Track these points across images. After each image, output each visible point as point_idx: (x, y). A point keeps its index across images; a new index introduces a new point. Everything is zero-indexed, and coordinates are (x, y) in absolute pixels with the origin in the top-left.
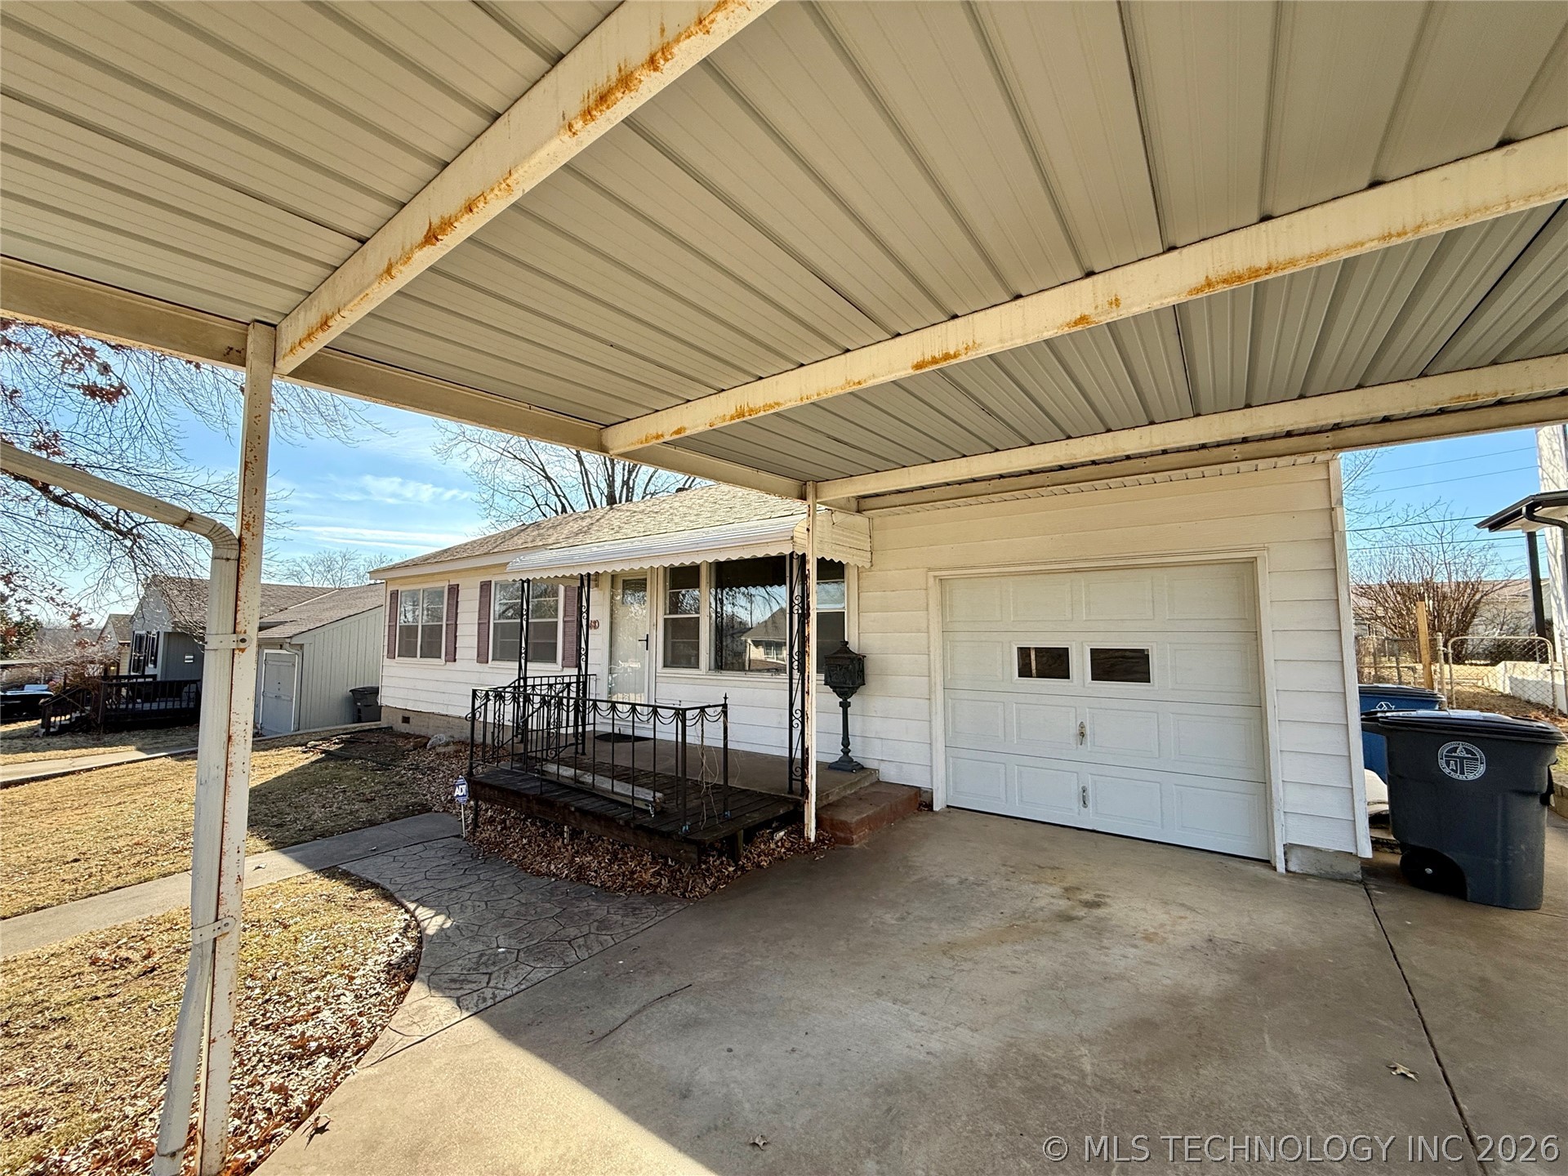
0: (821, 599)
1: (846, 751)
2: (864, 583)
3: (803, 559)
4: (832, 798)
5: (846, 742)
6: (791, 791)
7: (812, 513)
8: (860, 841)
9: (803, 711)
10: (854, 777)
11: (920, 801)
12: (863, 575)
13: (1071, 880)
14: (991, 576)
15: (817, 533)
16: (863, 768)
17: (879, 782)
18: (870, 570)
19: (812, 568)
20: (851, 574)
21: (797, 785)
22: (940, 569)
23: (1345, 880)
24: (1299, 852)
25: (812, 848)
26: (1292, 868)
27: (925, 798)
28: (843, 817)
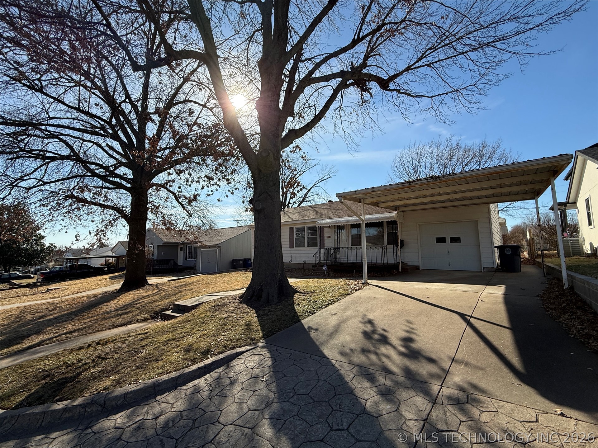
2: (402, 226)
7: (397, 213)
8: (409, 271)
14: (430, 224)
16: (404, 263)
17: (408, 265)
18: (404, 223)
22: (420, 223)
23: (493, 271)
24: (485, 268)
26: (485, 271)
27: (418, 267)
28: (405, 269)
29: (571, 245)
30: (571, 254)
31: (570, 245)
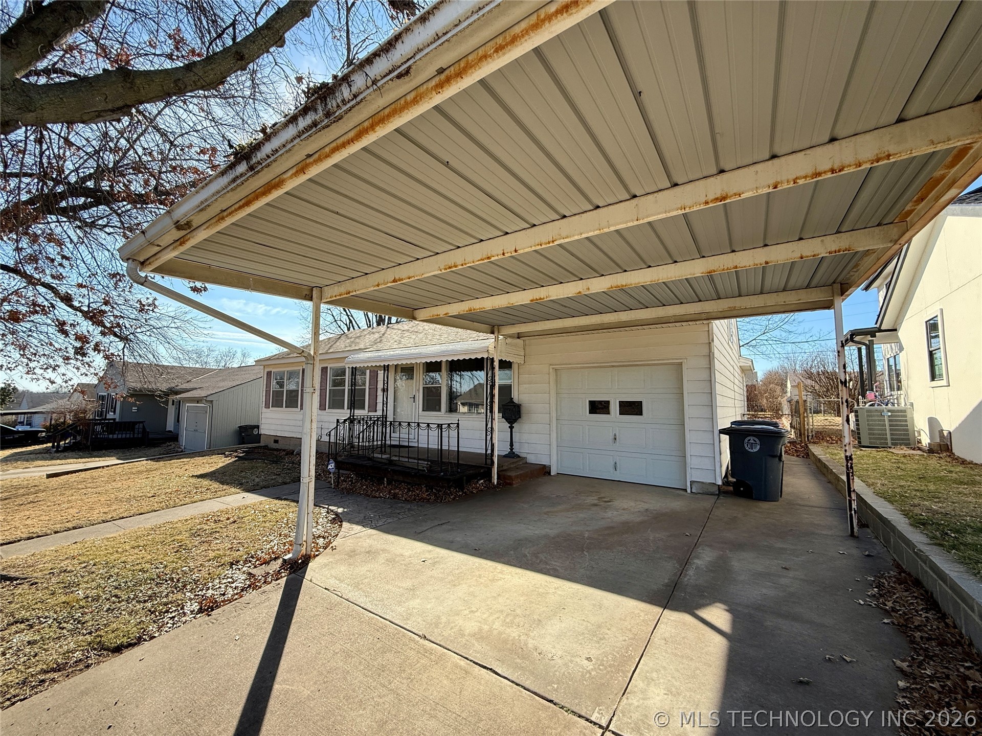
0: (500, 377)
1: (512, 449)
2: (521, 371)
3: (492, 360)
4: (505, 468)
5: (512, 445)
6: (486, 464)
7: (497, 340)
8: (516, 482)
9: (492, 428)
10: (514, 460)
11: (544, 471)
12: (521, 367)
13: (602, 495)
14: (577, 368)
15: (499, 349)
16: (519, 457)
17: (526, 463)
18: (523, 364)
19: (496, 364)
20: (515, 366)
21: (489, 461)
22: (556, 365)
23: (712, 494)
24: (695, 484)
25: (495, 487)
26: (693, 491)
27: (547, 470)
28: (509, 474)
29: (890, 421)
30: (889, 441)
31: (887, 423)
